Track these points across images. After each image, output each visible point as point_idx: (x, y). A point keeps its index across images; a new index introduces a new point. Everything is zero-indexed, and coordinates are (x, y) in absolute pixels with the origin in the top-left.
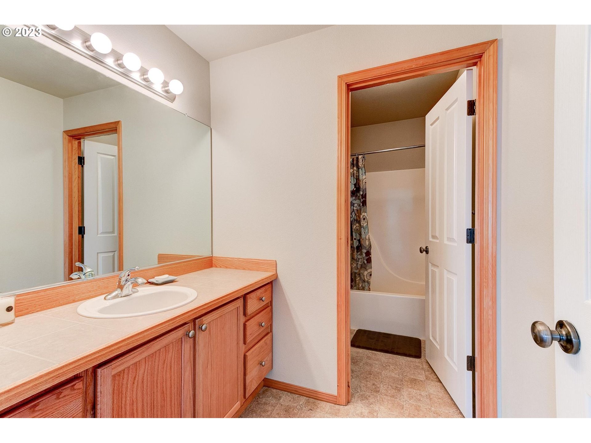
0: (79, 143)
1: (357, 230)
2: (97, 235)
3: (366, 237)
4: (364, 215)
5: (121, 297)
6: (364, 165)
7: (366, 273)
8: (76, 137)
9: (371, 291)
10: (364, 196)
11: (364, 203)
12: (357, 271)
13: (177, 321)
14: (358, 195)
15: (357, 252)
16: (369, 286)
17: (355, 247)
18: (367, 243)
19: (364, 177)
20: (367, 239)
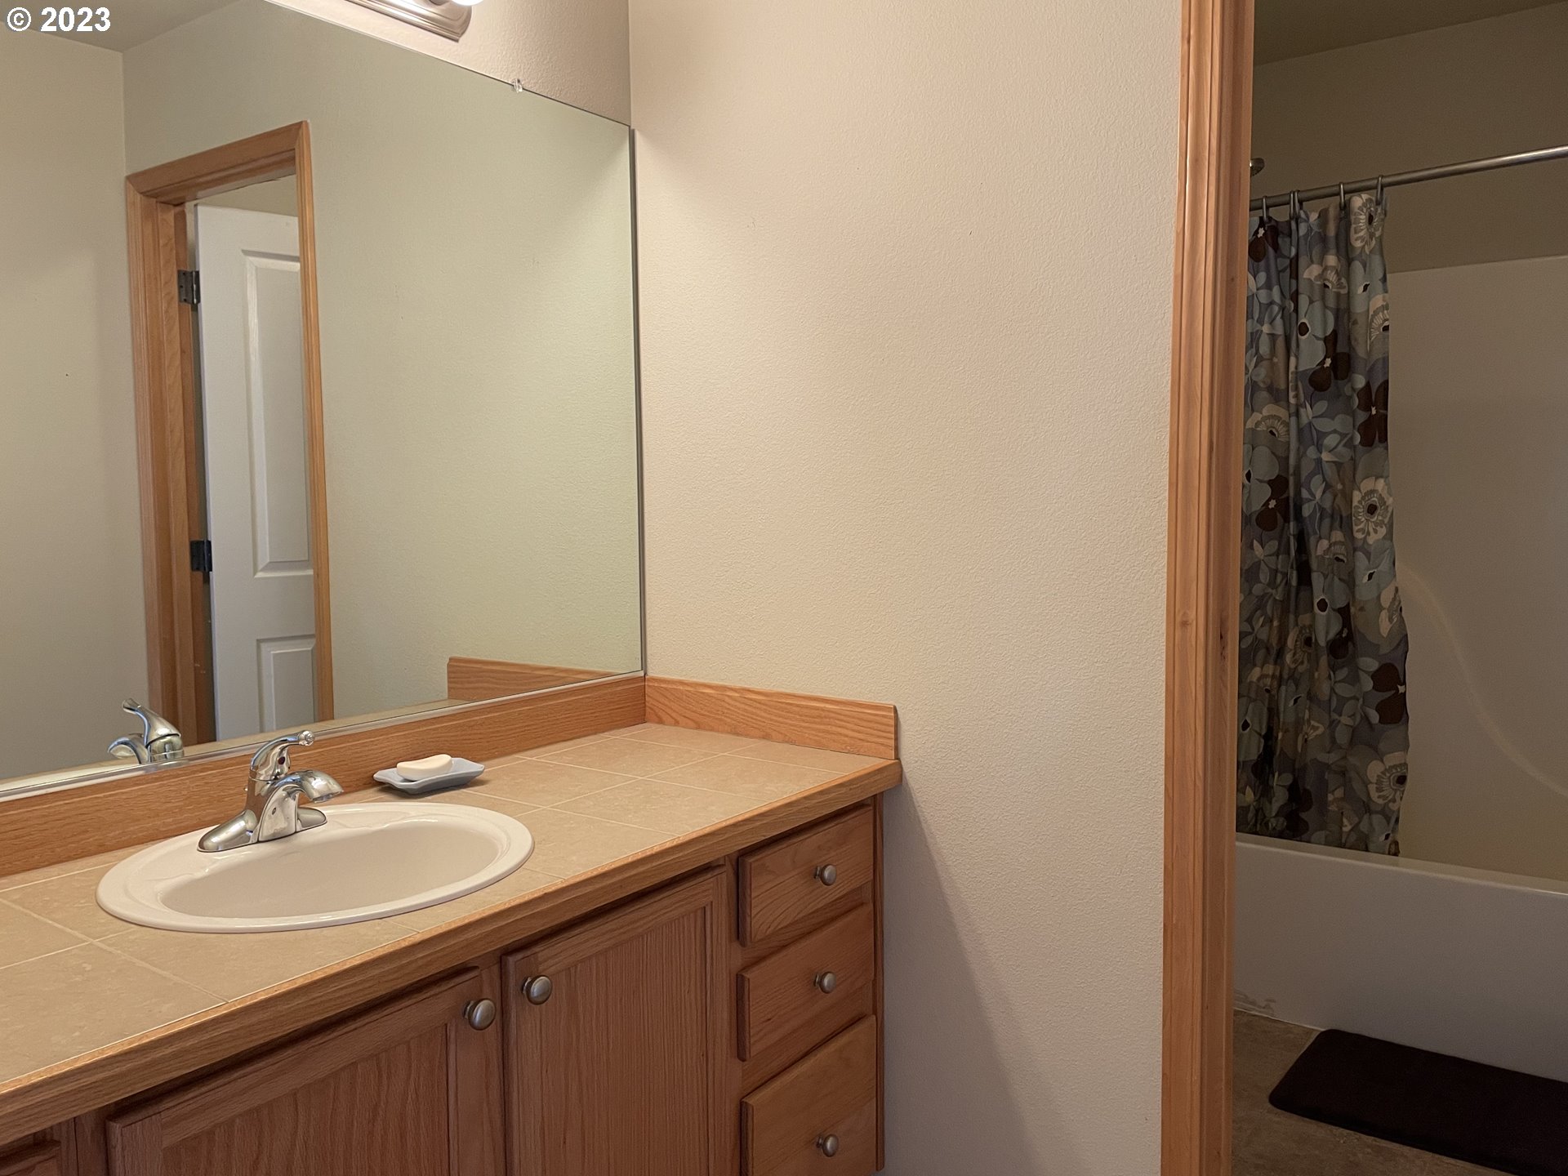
0: (181, 218)
1: (1338, 559)
2: (255, 572)
3: (1379, 597)
4: (1372, 492)
5: (258, 842)
6: (1381, 238)
7: (1374, 769)
8: (163, 199)
9: (1400, 859)
10: (1376, 397)
11: (1375, 431)
12: (1332, 758)
13: (416, 960)
14: (1347, 390)
15: (1333, 668)
16: (1394, 830)
17: (1322, 643)
18: (1385, 627)
19: (1378, 301)
20: (1381, 608)
